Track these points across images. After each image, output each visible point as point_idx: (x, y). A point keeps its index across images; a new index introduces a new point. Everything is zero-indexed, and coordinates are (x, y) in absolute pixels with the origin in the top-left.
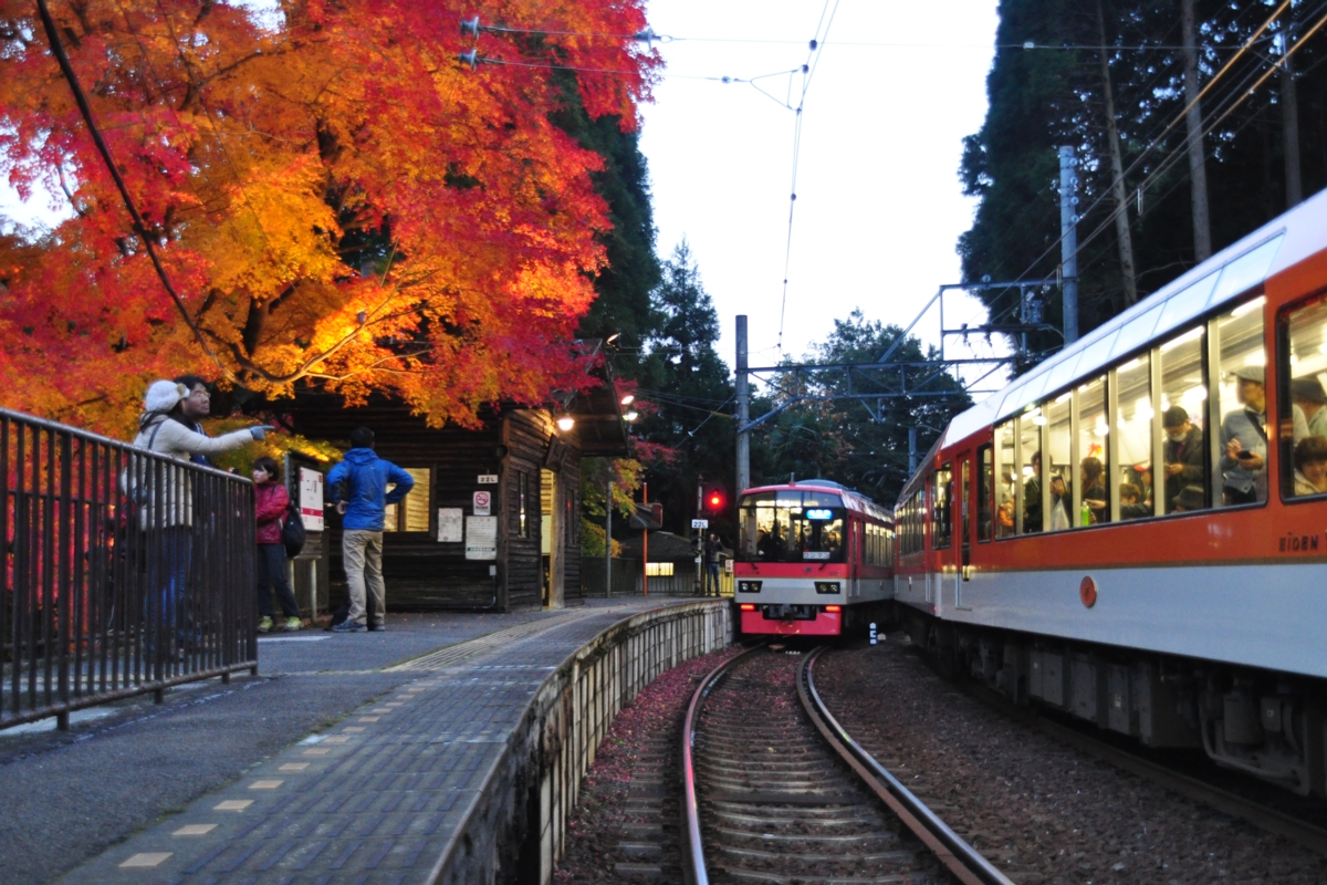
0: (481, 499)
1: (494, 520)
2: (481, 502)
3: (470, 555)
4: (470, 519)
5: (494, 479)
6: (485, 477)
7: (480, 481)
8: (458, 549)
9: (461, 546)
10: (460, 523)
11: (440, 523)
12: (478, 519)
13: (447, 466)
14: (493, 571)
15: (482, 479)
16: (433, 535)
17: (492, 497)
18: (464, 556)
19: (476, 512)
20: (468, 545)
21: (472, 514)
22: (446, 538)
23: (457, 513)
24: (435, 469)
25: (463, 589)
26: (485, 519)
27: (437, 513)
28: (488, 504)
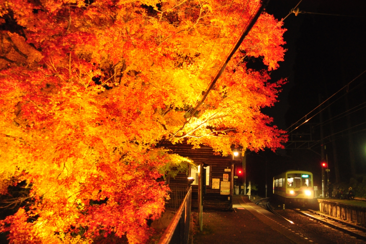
0: (226, 176)
1: (229, 183)
2: (226, 177)
3: (221, 193)
4: (222, 182)
5: (230, 170)
6: (227, 169)
7: (225, 171)
8: (218, 191)
9: (219, 190)
10: (219, 183)
11: (213, 183)
12: (224, 182)
13: (215, 166)
14: (229, 198)
15: (226, 170)
16: (210, 187)
17: (229, 176)
18: (220, 193)
19: (224, 180)
20: (221, 190)
21: (222, 181)
22: (214, 188)
23: (218, 180)
24: (211, 167)
25: (219, 203)
26: (227, 182)
27: (212, 180)
28: (228, 178)
